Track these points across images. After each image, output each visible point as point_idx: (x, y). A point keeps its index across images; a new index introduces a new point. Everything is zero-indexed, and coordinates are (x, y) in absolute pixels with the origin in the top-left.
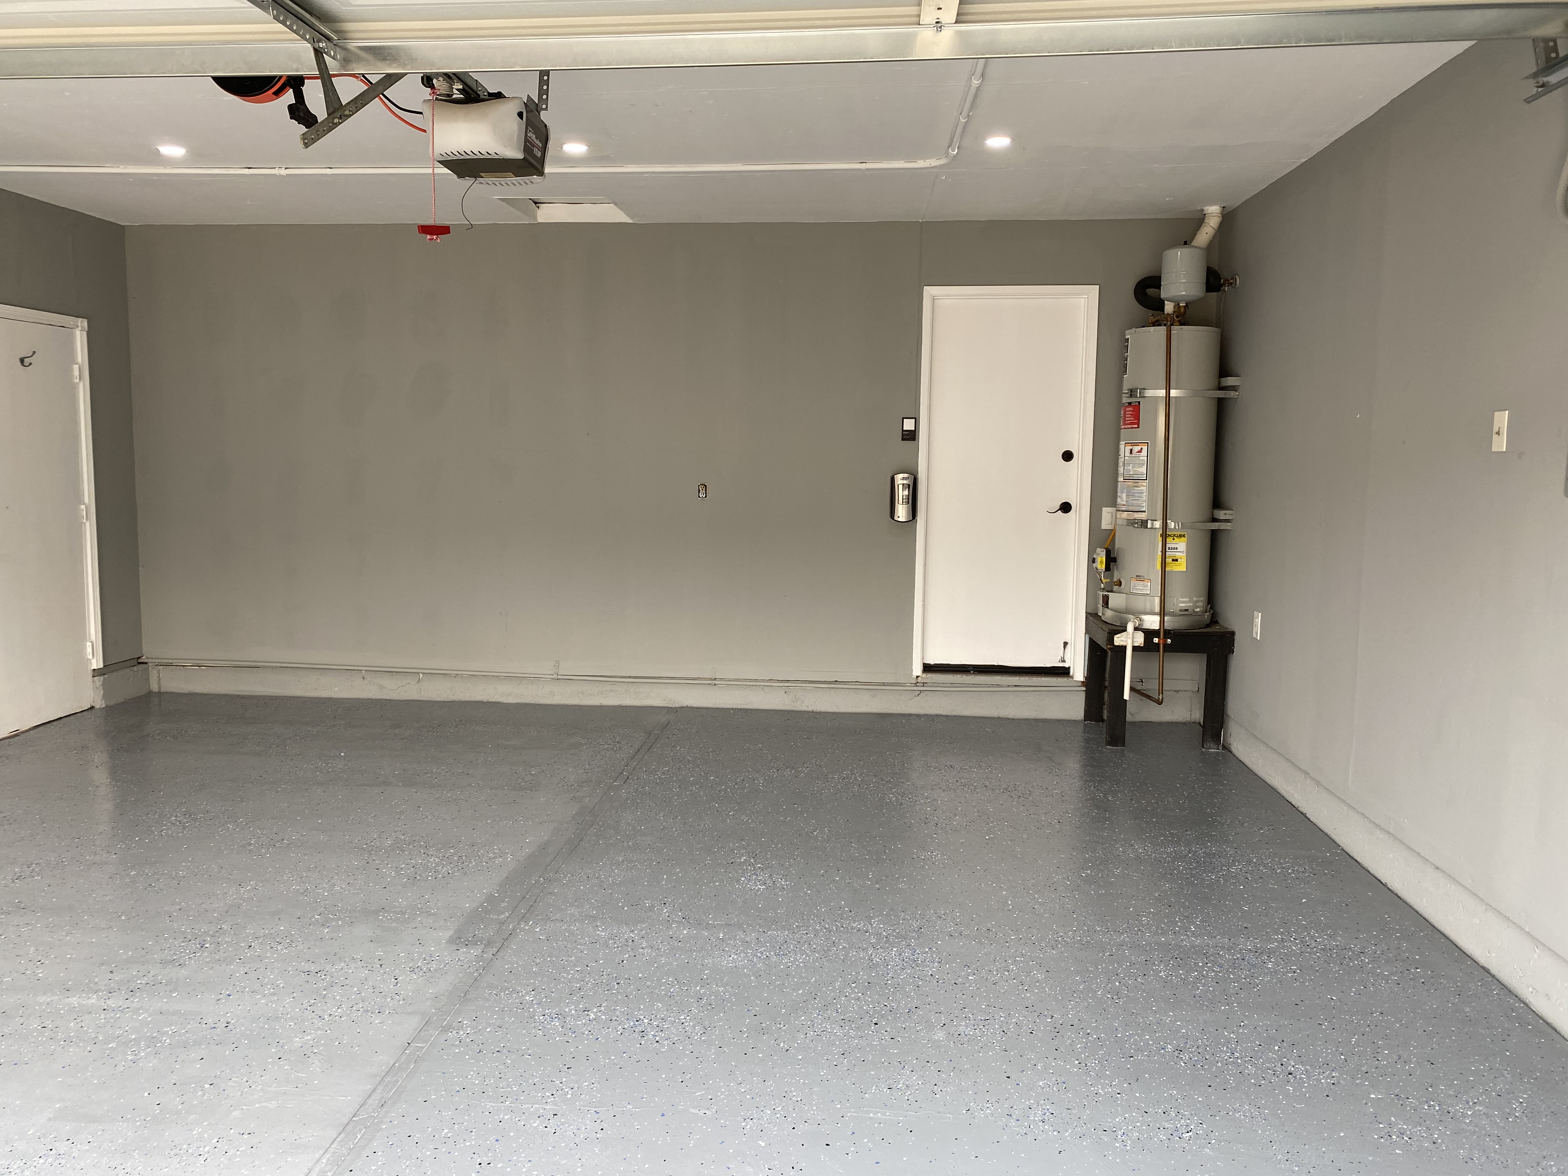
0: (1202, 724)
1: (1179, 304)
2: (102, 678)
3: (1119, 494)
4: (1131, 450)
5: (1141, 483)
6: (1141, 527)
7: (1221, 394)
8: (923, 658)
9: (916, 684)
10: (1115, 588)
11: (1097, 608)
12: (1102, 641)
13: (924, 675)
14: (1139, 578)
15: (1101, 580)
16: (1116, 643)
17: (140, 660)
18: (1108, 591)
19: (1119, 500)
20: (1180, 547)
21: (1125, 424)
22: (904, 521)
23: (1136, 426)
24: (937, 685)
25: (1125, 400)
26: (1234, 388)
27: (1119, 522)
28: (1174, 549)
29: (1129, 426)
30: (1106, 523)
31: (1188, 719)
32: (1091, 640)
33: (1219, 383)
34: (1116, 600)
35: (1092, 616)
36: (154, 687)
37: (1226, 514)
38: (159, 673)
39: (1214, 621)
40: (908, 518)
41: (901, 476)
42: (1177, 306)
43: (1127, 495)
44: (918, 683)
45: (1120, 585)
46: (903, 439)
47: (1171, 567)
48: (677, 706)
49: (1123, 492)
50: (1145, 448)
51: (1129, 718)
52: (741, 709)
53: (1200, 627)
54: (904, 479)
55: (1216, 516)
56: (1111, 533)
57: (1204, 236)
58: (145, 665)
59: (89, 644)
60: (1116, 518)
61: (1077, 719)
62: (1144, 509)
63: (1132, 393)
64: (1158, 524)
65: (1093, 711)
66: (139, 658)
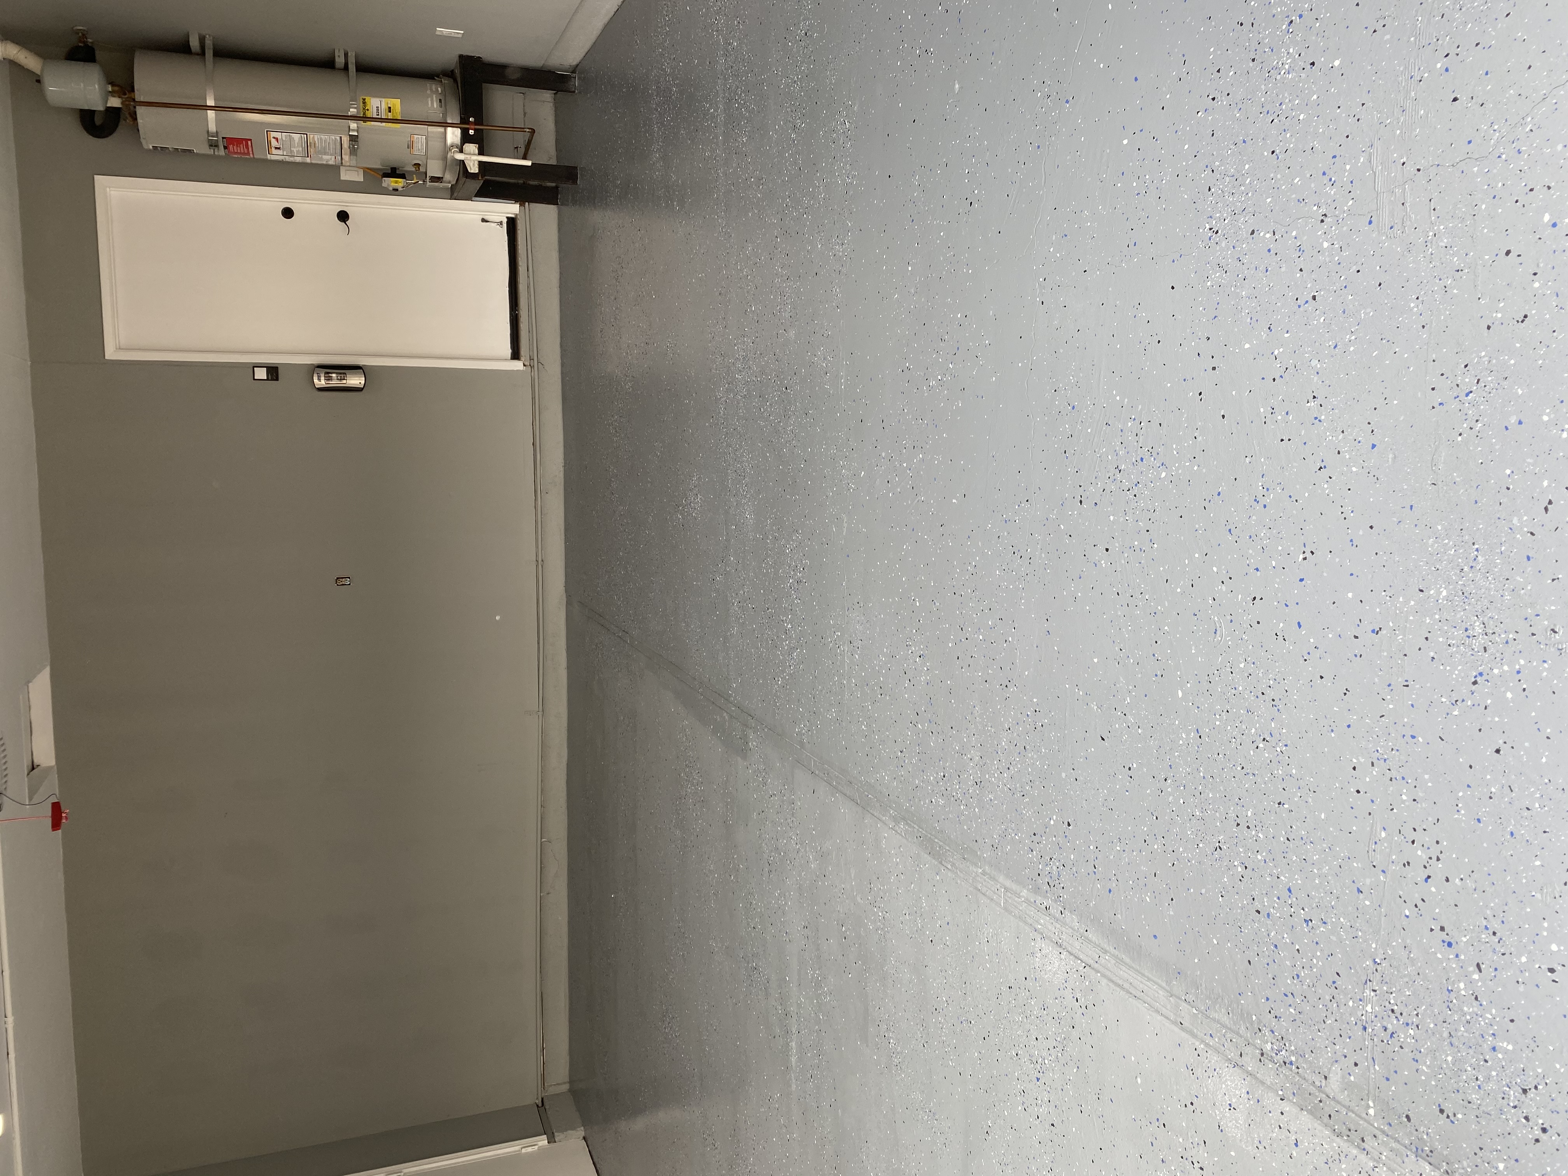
0: (555, 92)
1: (110, 92)
2: (556, 1134)
3: (324, 163)
4: (276, 148)
5: (310, 140)
6: (357, 141)
7: (209, 54)
8: (506, 360)
9: (532, 367)
10: (422, 169)
11: (446, 189)
12: (477, 185)
13: (522, 359)
14: (410, 146)
15: (414, 183)
16: (477, 171)
17: (540, 1105)
18: (426, 177)
19: (331, 162)
20: (376, 104)
21: (248, 154)
22: (364, 379)
23: (249, 142)
24: (531, 347)
25: (222, 152)
26: (202, 40)
27: (354, 163)
28: (378, 110)
29: (250, 149)
30: (357, 177)
31: (552, 104)
32: (476, 196)
33: (198, 54)
34: (434, 169)
35: (454, 193)
36: (565, 1088)
37: (339, 56)
38: (551, 1086)
39: (449, 74)
40: (361, 374)
41: (316, 381)
42: (112, 93)
43: (325, 155)
44: (530, 365)
45: (419, 164)
46: (277, 379)
47: (397, 113)
48: (565, 596)
49: (321, 159)
50: (273, 134)
51: (553, 162)
52: (565, 535)
53: (456, 88)
54: (319, 380)
55: (342, 66)
56: (367, 171)
57: (30, 61)
58: (544, 1100)
59: (524, 1151)
60: (350, 166)
61: (557, 212)
62: (338, 138)
63: (213, 145)
64: (353, 125)
65: (549, 197)
66: (538, 1106)
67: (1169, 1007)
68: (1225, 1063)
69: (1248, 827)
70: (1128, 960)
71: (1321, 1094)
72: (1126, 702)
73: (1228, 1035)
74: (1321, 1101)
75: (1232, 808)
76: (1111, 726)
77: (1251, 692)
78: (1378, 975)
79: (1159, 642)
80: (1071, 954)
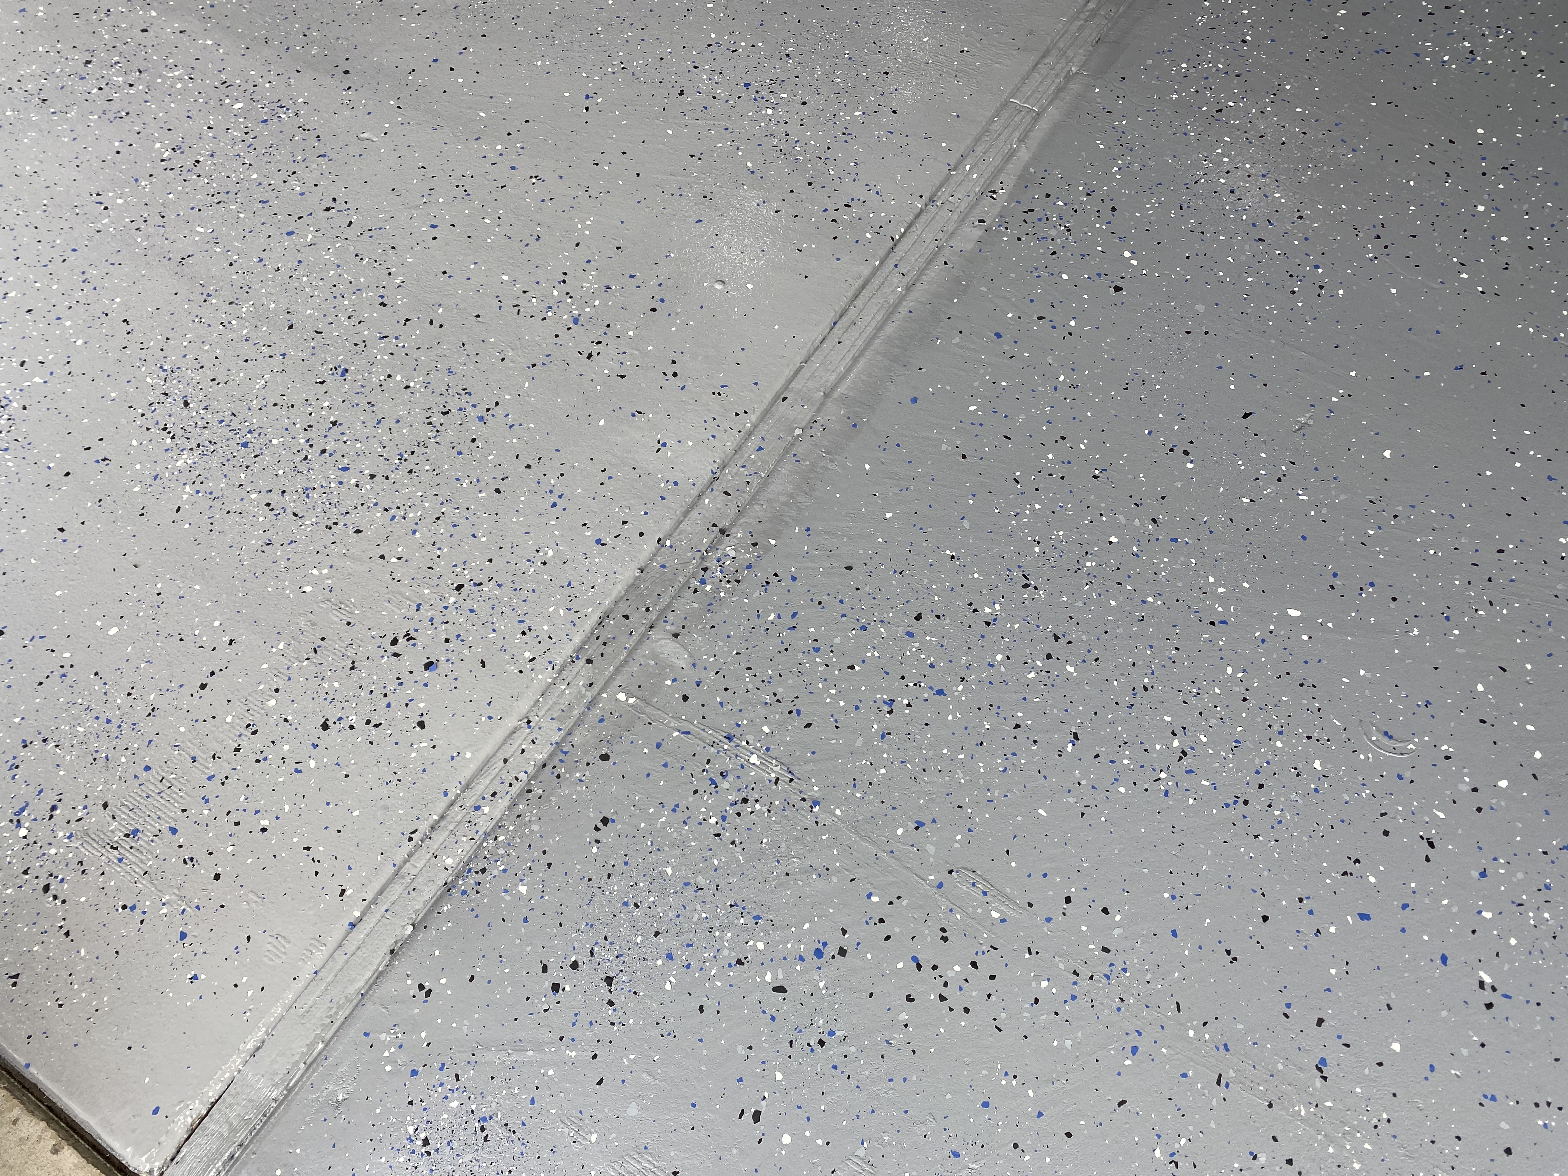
67: (810, 384)
68: (720, 458)
69: (1049, 656)
70: (890, 329)
71: (658, 613)
72: (1301, 492)
73: (755, 482)
74: (648, 610)
75: (1084, 637)
76: (1264, 442)
77: (1268, 763)
78: (795, 799)
79: (1393, 605)
80: (917, 216)
